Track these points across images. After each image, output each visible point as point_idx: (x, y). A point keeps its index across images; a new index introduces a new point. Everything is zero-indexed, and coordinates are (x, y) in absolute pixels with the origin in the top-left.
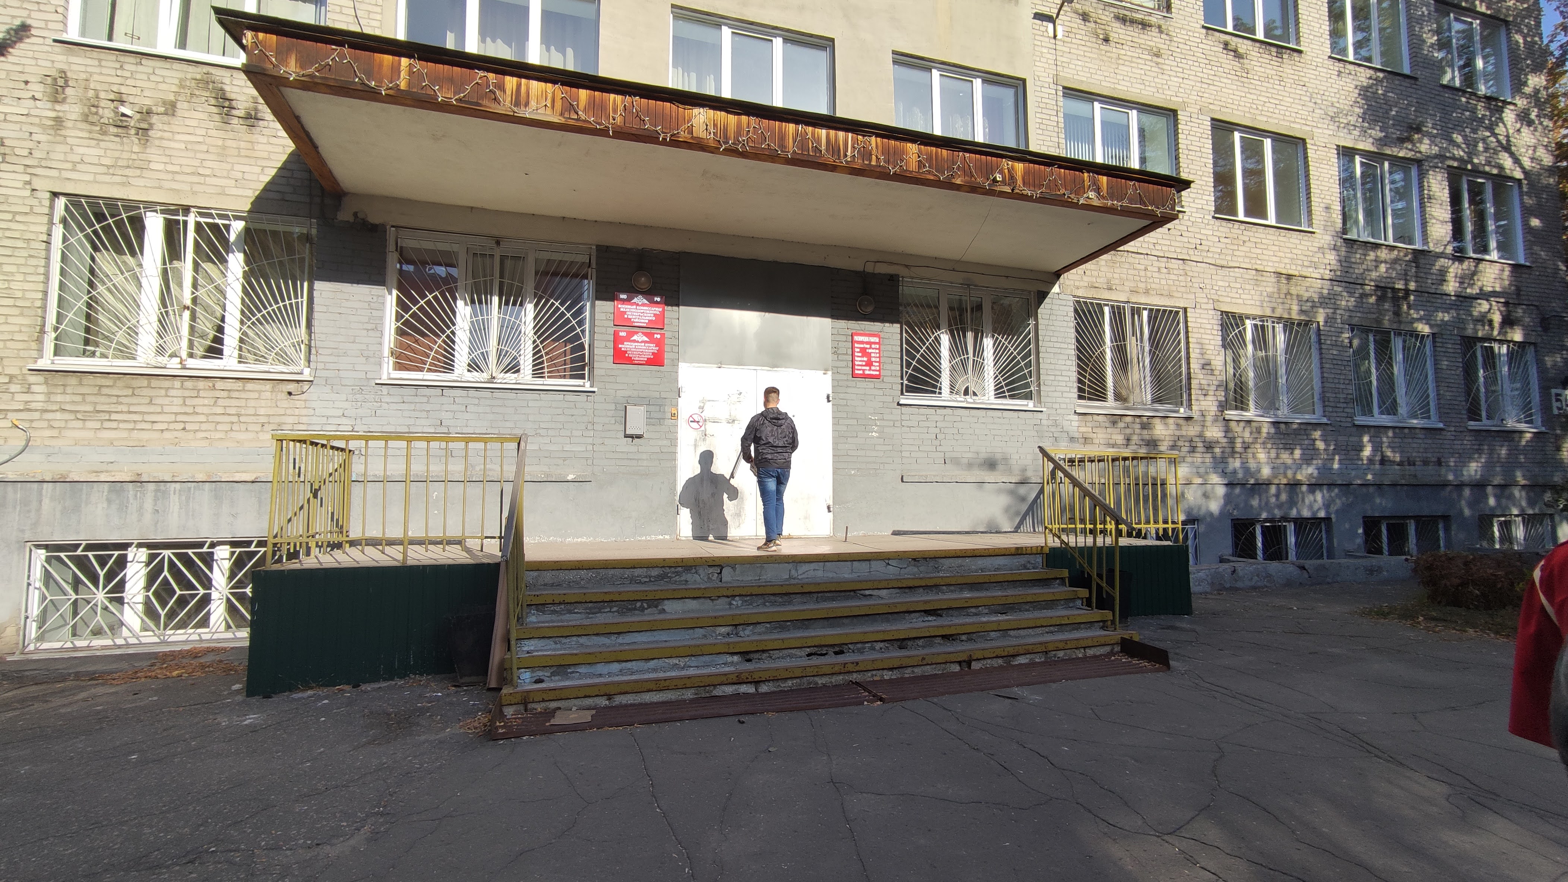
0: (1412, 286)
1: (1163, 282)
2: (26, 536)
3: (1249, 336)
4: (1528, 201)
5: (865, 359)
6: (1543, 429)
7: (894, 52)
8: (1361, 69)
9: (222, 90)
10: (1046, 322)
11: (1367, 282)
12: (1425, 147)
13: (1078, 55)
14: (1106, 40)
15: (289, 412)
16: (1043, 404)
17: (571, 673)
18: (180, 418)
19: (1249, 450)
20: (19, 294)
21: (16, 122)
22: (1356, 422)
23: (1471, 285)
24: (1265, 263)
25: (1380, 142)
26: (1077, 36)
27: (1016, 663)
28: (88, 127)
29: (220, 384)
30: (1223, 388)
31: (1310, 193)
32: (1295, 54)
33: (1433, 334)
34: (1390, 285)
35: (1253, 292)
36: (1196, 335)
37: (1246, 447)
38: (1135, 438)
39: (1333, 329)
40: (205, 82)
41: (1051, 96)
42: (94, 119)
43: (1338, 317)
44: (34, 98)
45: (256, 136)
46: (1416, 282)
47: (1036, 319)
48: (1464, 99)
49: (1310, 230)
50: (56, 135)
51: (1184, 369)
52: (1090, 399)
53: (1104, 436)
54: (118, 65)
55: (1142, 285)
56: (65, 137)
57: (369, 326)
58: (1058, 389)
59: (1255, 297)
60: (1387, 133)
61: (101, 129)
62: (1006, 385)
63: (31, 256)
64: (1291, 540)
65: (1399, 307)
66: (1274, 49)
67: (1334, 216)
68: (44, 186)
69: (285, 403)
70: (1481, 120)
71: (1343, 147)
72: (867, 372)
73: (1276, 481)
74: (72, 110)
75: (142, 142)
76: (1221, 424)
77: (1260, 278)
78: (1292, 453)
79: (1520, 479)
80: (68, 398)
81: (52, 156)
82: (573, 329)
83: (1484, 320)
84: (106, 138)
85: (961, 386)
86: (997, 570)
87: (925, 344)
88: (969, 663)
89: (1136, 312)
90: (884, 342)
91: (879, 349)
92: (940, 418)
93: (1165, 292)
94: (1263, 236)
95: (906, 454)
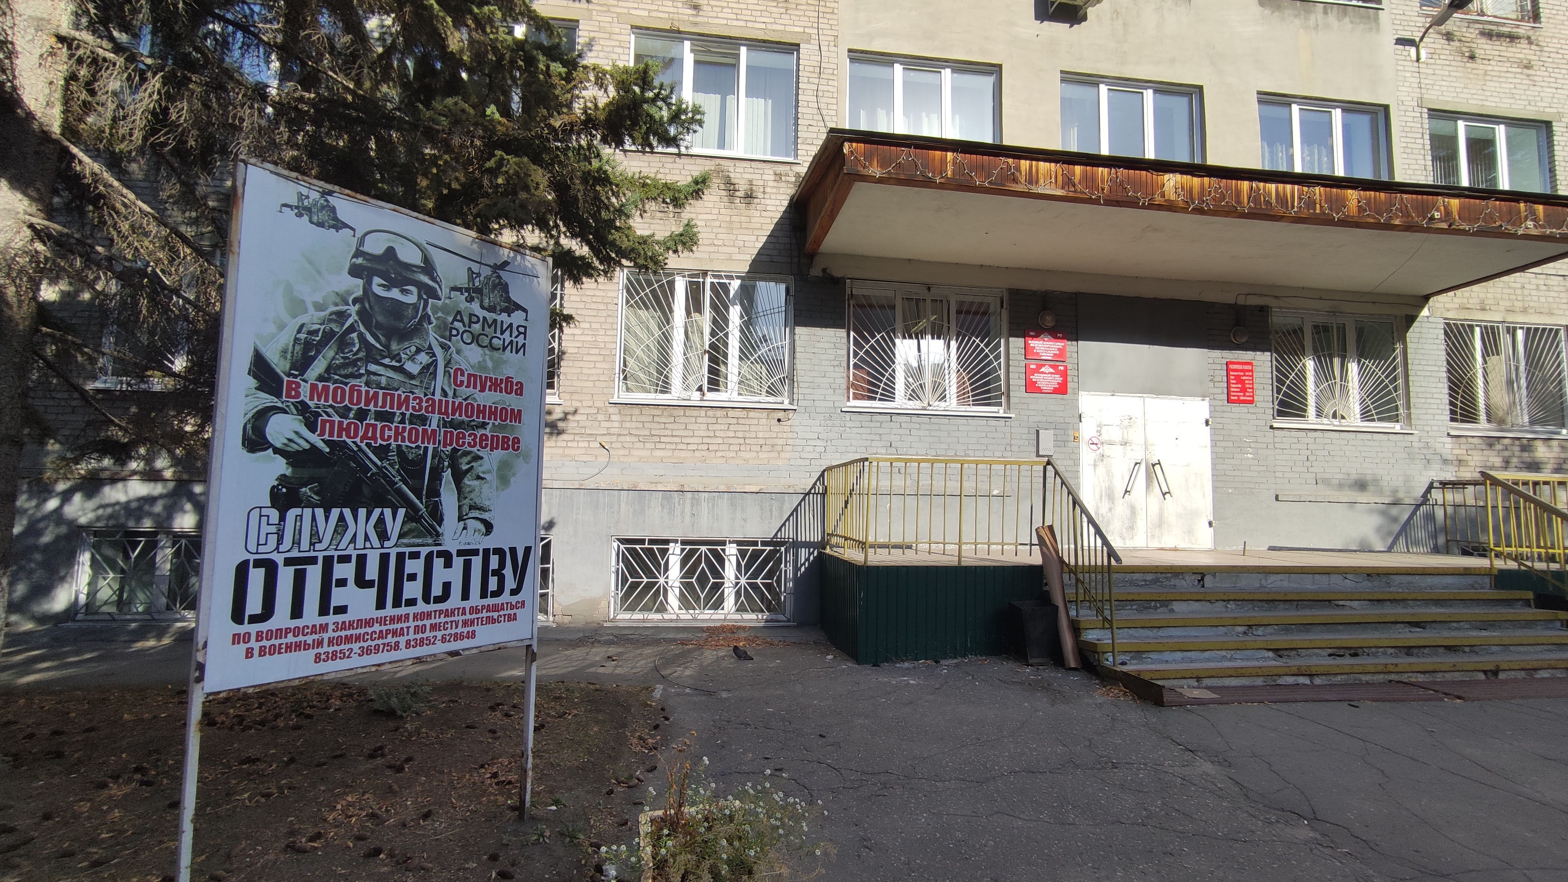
1: (1543, 299)
2: (613, 532)
5: (1240, 386)
7: (1259, 92)
9: (728, 177)
10: (1415, 346)
13: (1442, 76)
14: (1472, 57)
15: (779, 435)
16: (1413, 427)
17: (1145, 658)
18: (706, 440)
20: (602, 345)
26: (1442, 57)
27: (1538, 676)
29: (731, 413)
38: (1515, 460)
40: (719, 172)
41: (1416, 119)
45: (752, 211)
47: (1405, 343)
52: (1462, 421)
55: (1519, 304)
57: (836, 363)
58: (1430, 411)
61: (651, 215)
62: (1375, 408)
63: (608, 316)
69: (776, 427)
72: (1242, 398)
75: (678, 223)
80: (634, 425)
82: (990, 362)
84: (654, 221)
85: (1328, 409)
86: (1444, 588)
87: (1293, 370)
88: (1495, 673)
89: (1512, 331)
90: (1255, 369)
91: (1252, 376)
92: (1311, 441)
93: (1545, 310)
95: (1279, 475)
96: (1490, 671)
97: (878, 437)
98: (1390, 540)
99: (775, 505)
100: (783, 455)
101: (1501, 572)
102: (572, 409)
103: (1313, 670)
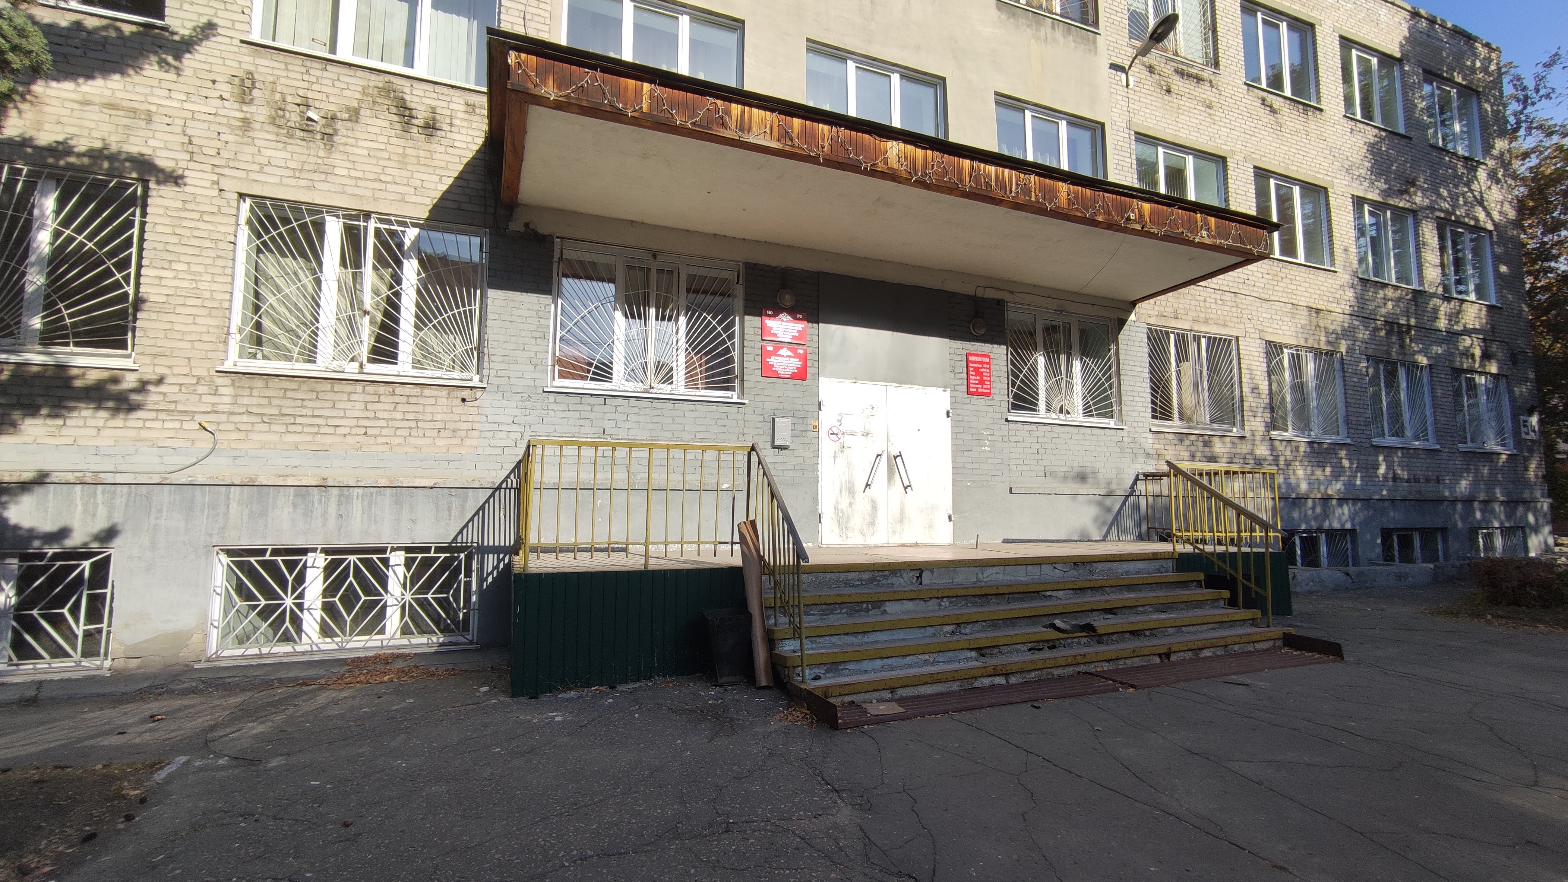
0: (1413, 322)
1: (1219, 312)
2: (214, 541)
3: (1286, 363)
4: (1498, 250)
5: (978, 378)
6: (1515, 452)
7: (996, 94)
8: (1369, 128)
9: (403, 99)
10: (1125, 347)
11: (1378, 317)
12: (1419, 199)
13: (1146, 103)
14: (1169, 91)
15: (463, 418)
16: (1124, 422)
17: (842, 670)
18: (362, 423)
19: (1290, 467)
20: (208, 295)
21: (204, 121)
22: (1374, 444)
23: (1457, 323)
24: (1299, 298)
25: (1386, 193)
26: (1146, 87)
27: (1203, 655)
28: (275, 130)
29: (399, 390)
30: (1268, 410)
31: (1332, 237)
32: (1317, 112)
33: (1430, 365)
34: (1396, 321)
35: (1290, 324)
36: (1246, 362)
37: (1288, 464)
38: (1199, 454)
39: (1353, 359)
40: (387, 91)
41: (1125, 140)
42: (282, 122)
43: (1357, 348)
44: (221, 98)
45: (435, 145)
46: (1416, 318)
47: (1117, 344)
48: (1447, 159)
49: (1333, 269)
50: (244, 136)
51: (1237, 392)
52: (1161, 419)
53: (1174, 453)
54: (304, 70)
55: (1202, 315)
56: (253, 139)
57: (538, 335)
58: (1137, 408)
59: (1292, 329)
60: (1390, 185)
61: (288, 132)
62: (1094, 404)
63: (219, 257)
64: (1323, 549)
65: (1403, 340)
66: (1301, 107)
67: (1351, 257)
68: (232, 186)
69: (460, 409)
70: (1460, 177)
71: (1357, 197)
72: (980, 390)
73: (1312, 496)
74: (260, 112)
75: (328, 147)
76: (1267, 443)
77: (1295, 312)
78: (1324, 470)
79: (1499, 494)
80: (255, 401)
81: (239, 156)
82: (724, 342)
83: (1467, 353)
84: (293, 142)
85: (1056, 405)
86: (1138, 573)
87: (1026, 365)
88: (1168, 655)
89: (1197, 339)
90: (993, 362)
91: (989, 369)
92: (1041, 434)
93: (1221, 322)
94: (1297, 273)
95: (1013, 467)
96: (1164, 654)
97: (588, 423)
98: (1105, 529)
99: (455, 502)
100: (468, 442)
101: (1181, 555)
102: (154, 377)
103: (1009, 669)
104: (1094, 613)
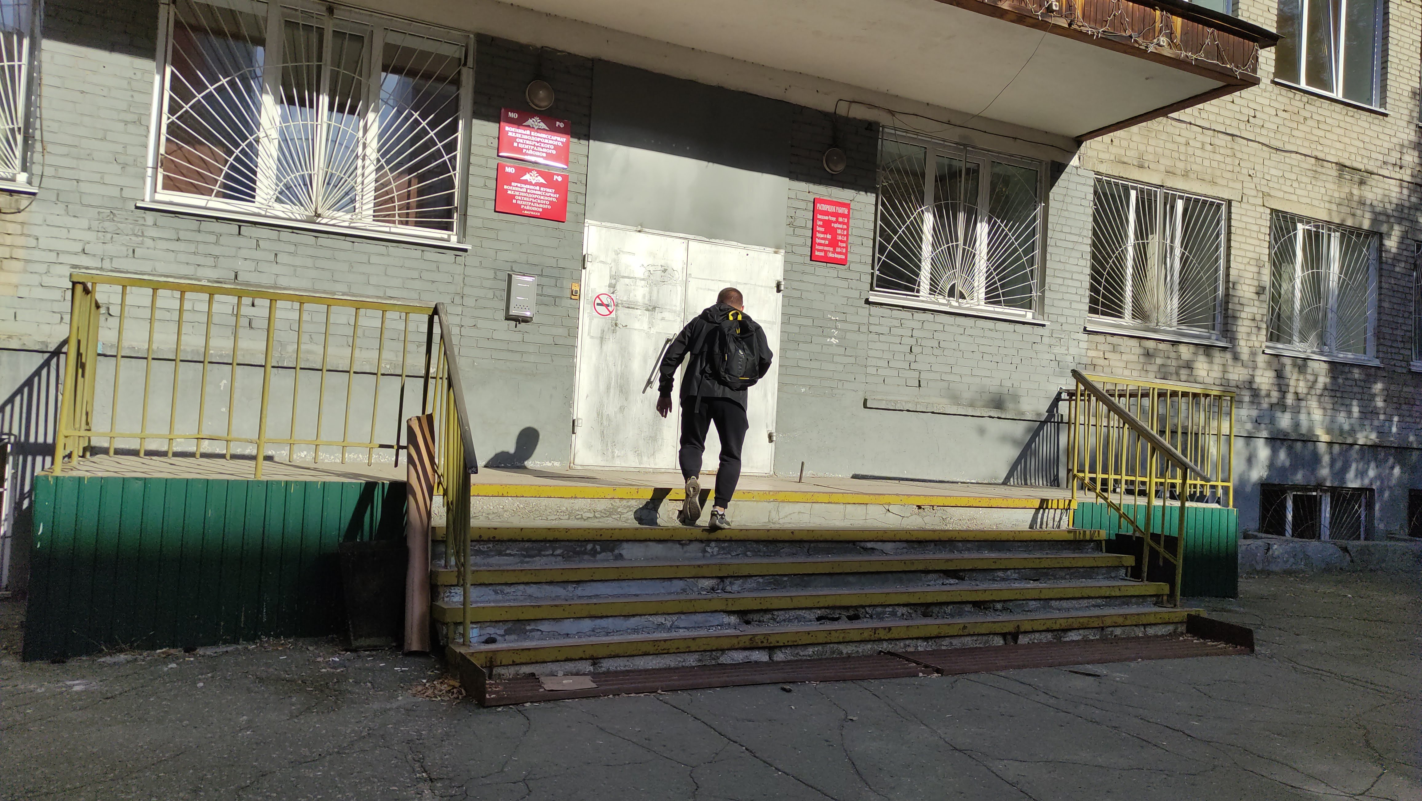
1: (1207, 163)
3: (1299, 245)
5: (829, 236)
10: (1058, 205)
16: (1046, 316)
17: (530, 631)
24: (1326, 150)
31: (1387, 61)
35: (1310, 187)
36: (1239, 239)
47: (1047, 201)
49: (1382, 110)
52: (1104, 314)
53: (1118, 364)
55: (1181, 165)
58: (1067, 296)
59: (1312, 194)
62: (1002, 287)
64: (1326, 515)
72: (831, 255)
77: (1319, 169)
82: (437, 154)
85: (945, 283)
87: (904, 223)
88: (1015, 636)
89: (1170, 201)
90: (852, 215)
91: (847, 224)
92: (917, 325)
93: (1208, 178)
94: (1328, 113)
95: (872, 370)
96: (1010, 633)
97: (210, 261)
103: (773, 643)
104: (930, 576)
